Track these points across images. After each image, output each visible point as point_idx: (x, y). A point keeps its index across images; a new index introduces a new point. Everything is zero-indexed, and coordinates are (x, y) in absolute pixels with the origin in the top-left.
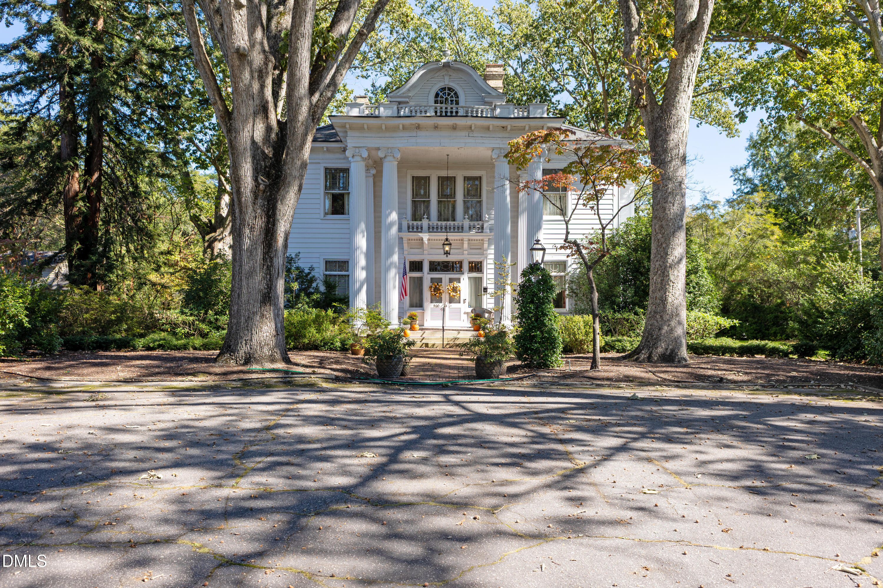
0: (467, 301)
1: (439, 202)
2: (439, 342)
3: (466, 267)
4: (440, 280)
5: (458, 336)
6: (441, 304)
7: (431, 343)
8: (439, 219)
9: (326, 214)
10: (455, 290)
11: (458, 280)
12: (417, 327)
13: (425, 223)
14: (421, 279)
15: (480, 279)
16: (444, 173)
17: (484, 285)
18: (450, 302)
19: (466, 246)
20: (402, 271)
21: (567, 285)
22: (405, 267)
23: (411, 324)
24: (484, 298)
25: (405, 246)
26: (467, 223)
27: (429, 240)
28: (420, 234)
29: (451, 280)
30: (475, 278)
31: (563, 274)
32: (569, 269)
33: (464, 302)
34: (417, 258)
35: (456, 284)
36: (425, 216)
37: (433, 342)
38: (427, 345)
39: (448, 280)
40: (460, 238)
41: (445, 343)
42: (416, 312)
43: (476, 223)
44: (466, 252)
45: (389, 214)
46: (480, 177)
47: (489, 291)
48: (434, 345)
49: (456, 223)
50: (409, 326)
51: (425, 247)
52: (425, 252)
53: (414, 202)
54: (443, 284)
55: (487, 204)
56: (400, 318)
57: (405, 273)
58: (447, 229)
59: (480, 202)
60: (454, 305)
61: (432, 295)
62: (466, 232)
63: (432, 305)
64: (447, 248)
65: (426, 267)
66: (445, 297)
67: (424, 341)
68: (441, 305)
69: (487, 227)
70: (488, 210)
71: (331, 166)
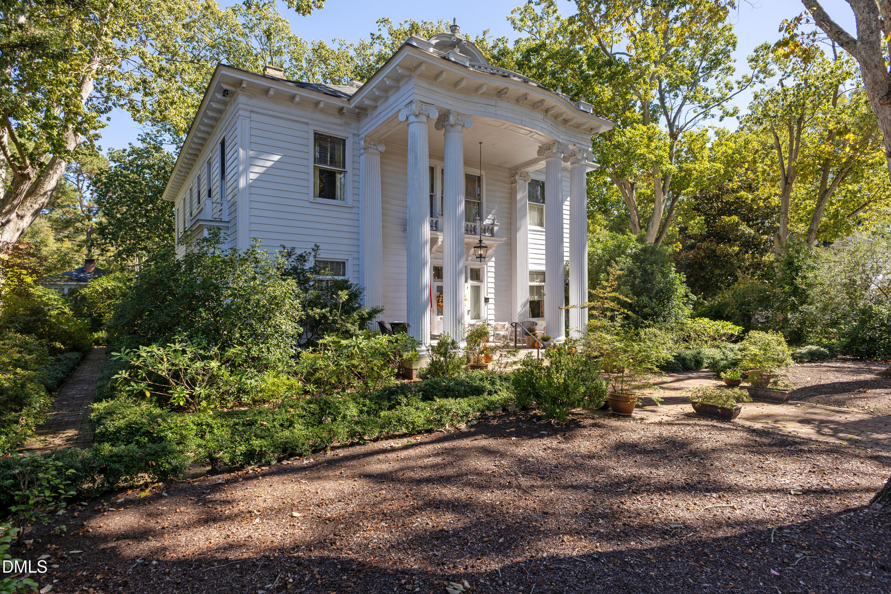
9: (315, 196)
15: (478, 288)
17: (485, 295)
26: (479, 225)
30: (475, 287)
44: (470, 258)
46: (479, 177)
47: (490, 301)
49: (469, 224)
55: (487, 207)
59: (480, 205)
64: (480, 252)
69: (497, 231)
70: (488, 213)
71: (323, 130)
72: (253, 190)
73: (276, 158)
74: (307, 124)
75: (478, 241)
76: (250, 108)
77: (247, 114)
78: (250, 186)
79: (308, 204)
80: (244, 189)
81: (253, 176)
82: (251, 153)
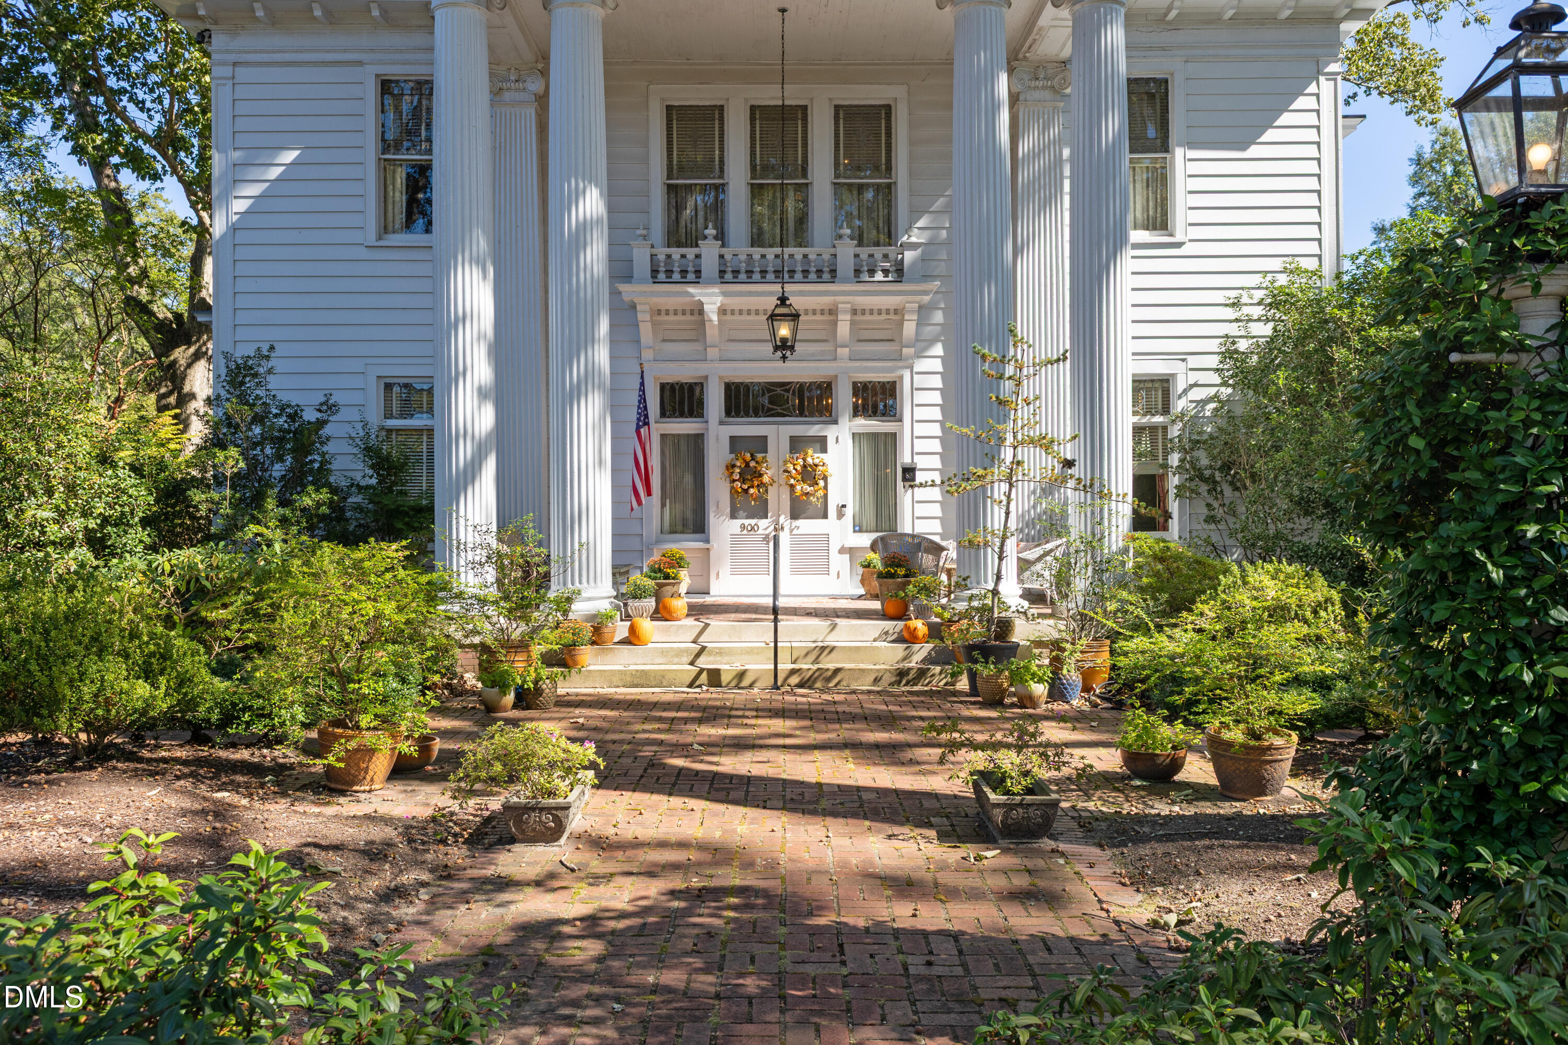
0: (849, 512)
1: (756, 191)
2: (760, 666)
3: (844, 398)
4: (761, 443)
5: (832, 640)
6: (763, 523)
7: (728, 667)
8: (757, 240)
9: (385, 229)
10: (810, 474)
11: (821, 444)
12: (680, 605)
13: (709, 251)
14: (697, 442)
15: (893, 438)
16: (769, 95)
17: (905, 458)
18: (794, 516)
19: (844, 329)
20: (632, 415)
21: (1174, 459)
22: (643, 399)
23: (658, 596)
24: (906, 498)
25: (646, 331)
26: (847, 252)
27: (722, 311)
28: (691, 289)
29: (797, 444)
30: (874, 437)
31: (1158, 419)
32: (1180, 405)
33: (840, 515)
34: (683, 373)
35: (813, 457)
36: (711, 231)
37: (738, 666)
38: (714, 677)
39: (785, 445)
40: (824, 301)
41: (785, 666)
42: (685, 546)
43: (878, 252)
44: (843, 352)
45: (578, 194)
46: (888, 108)
47: (920, 477)
48: (741, 675)
49: (812, 252)
50: (650, 603)
51: (712, 333)
52: (712, 353)
53: (671, 189)
54: (771, 456)
55: (912, 193)
56: (620, 572)
57: (643, 420)
58: (782, 274)
59: (888, 191)
60: (806, 526)
61: (733, 491)
62: (845, 281)
63: (735, 525)
64: (784, 331)
65: (715, 400)
66: (778, 498)
67: (705, 662)
68: (764, 526)
69: (914, 264)
70: (916, 213)
71: (392, 70)
72: (241, 237)
73: (289, 156)
74: (360, 63)
75: (774, 301)
76: (233, 57)
77: (227, 71)
78: (234, 229)
79: (363, 253)
80: (223, 237)
81: (239, 206)
82: (237, 155)
